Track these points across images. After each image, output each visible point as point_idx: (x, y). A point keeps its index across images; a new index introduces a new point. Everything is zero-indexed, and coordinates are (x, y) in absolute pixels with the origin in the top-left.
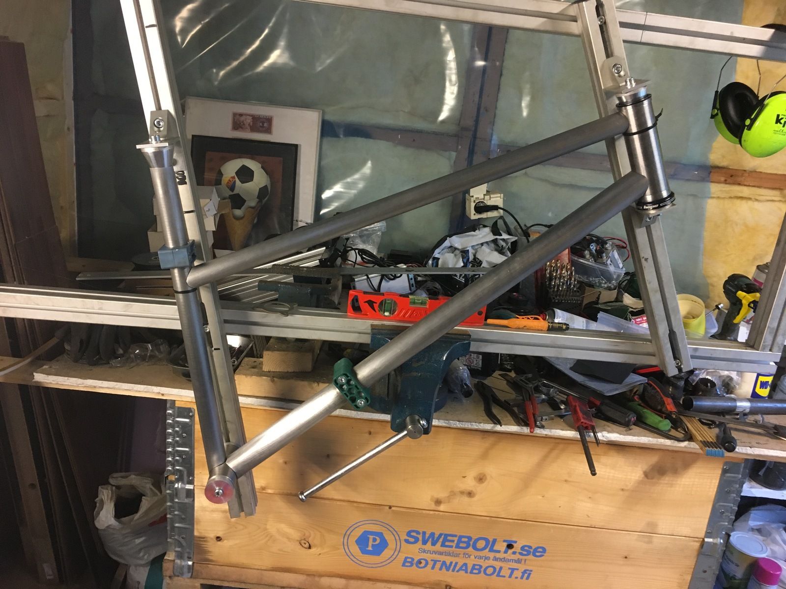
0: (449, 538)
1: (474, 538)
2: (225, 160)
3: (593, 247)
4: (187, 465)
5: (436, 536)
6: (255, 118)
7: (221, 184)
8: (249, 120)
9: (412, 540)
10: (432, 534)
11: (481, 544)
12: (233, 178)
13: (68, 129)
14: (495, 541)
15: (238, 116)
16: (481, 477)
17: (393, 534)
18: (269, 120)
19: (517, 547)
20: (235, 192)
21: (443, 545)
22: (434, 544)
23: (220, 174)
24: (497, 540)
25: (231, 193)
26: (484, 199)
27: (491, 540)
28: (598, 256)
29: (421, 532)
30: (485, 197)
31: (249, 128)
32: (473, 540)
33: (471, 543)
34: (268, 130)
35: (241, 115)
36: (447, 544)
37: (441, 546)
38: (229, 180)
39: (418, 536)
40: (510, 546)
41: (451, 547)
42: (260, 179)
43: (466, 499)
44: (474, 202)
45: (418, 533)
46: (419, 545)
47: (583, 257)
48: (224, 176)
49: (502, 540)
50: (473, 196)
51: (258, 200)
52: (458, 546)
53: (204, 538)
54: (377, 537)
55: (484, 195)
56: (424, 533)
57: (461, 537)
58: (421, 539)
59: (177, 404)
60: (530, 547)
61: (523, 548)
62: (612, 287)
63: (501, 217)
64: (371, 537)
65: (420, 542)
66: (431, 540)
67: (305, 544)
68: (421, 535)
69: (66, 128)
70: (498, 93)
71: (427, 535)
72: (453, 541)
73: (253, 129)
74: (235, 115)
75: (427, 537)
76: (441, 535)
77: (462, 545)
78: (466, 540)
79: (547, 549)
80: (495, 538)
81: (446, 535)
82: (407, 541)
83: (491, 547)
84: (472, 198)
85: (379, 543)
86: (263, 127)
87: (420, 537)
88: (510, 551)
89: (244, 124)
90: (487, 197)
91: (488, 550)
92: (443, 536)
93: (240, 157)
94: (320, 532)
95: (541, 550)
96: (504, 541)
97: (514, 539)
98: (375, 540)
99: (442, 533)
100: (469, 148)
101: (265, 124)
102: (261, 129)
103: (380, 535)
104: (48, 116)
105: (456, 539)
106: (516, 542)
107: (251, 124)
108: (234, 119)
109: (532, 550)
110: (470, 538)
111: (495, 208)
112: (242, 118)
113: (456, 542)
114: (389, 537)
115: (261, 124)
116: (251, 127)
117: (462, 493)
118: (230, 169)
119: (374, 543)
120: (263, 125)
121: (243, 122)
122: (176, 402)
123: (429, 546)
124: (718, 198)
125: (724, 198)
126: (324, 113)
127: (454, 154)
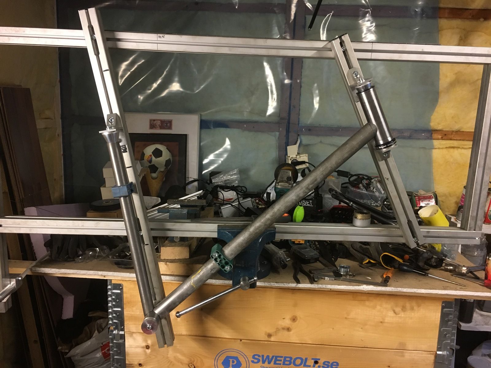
0: (278, 358)
1: (294, 358)
2: (146, 146)
3: (365, 182)
4: (120, 319)
5: (270, 357)
6: (162, 122)
7: (144, 160)
8: (159, 123)
9: (256, 361)
10: (268, 356)
11: (298, 362)
12: (151, 155)
13: (58, 135)
14: (306, 359)
15: (152, 121)
16: (294, 318)
17: (244, 357)
18: (170, 122)
19: (321, 362)
20: (152, 164)
21: (275, 363)
22: (269, 363)
23: (143, 154)
24: (308, 359)
25: (150, 164)
26: (296, 158)
27: (304, 358)
28: (367, 187)
29: (261, 355)
30: (297, 156)
31: (159, 127)
32: (293, 359)
33: (292, 361)
34: (170, 128)
35: (154, 120)
36: (277, 362)
37: (274, 364)
38: (149, 157)
39: (259, 358)
40: (316, 362)
41: (280, 364)
42: (166, 155)
43: (286, 333)
44: (291, 159)
45: (259, 356)
46: (260, 364)
47: (359, 188)
48: (145, 155)
49: (311, 358)
50: (289, 157)
51: (165, 167)
52: (284, 364)
53: (132, 365)
54: (234, 360)
55: (296, 155)
56: (263, 356)
57: (285, 358)
58: (261, 360)
59: (113, 282)
60: (329, 362)
61: (324, 363)
62: (379, 205)
63: (308, 168)
64: (231, 360)
65: (261, 362)
66: (267, 360)
67: (192, 366)
68: (261, 357)
69: (57, 134)
70: (300, 97)
71: (265, 357)
72: (281, 360)
73: (162, 127)
74: (151, 120)
75: (265, 359)
76: (273, 357)
77: (286, 363)
78: (289, 359)
79: (339, 363)
80: (306, 357)
81: (277, 357)
82: (253, 362)
83: (304, 363)
84: (289, 158)
85: (236, 363)
86: (167, 126)
87: (261, 359)
88: (317, 366)
89: (156, 125)
90: (298, 157)
91: (303, 365)
92: (274, 358)
93: (154, 144)
94: (200, 358)
95: (335, 364)
96: (312, 359)
97: (318, 358)
98: (233, 362)
99: (274, 355)
100: (286, 129)
101: (168, 124)
102: (165, 127)
103: (236, 358)
104: (46, 128)
105: (282, 359)
106: (319, 359)
107: (160, 125)
108: (150, 123)
109: (330, 364)
110: (291, 358)
111: (303, 163)
112: (155, 122)
113: (283, 361)
114: (242, 359)
115: (166, 125)
116: (160, 126)
117: (283, 329)
118: (149, 150)
119: (233, 364)
120: (167, 125)
121: (156, 124)
122: (112, 280)
123: (266, 364)
124: (439, 148)
125: (442, 148)
126: (201, 115)
127: (277, 133)
